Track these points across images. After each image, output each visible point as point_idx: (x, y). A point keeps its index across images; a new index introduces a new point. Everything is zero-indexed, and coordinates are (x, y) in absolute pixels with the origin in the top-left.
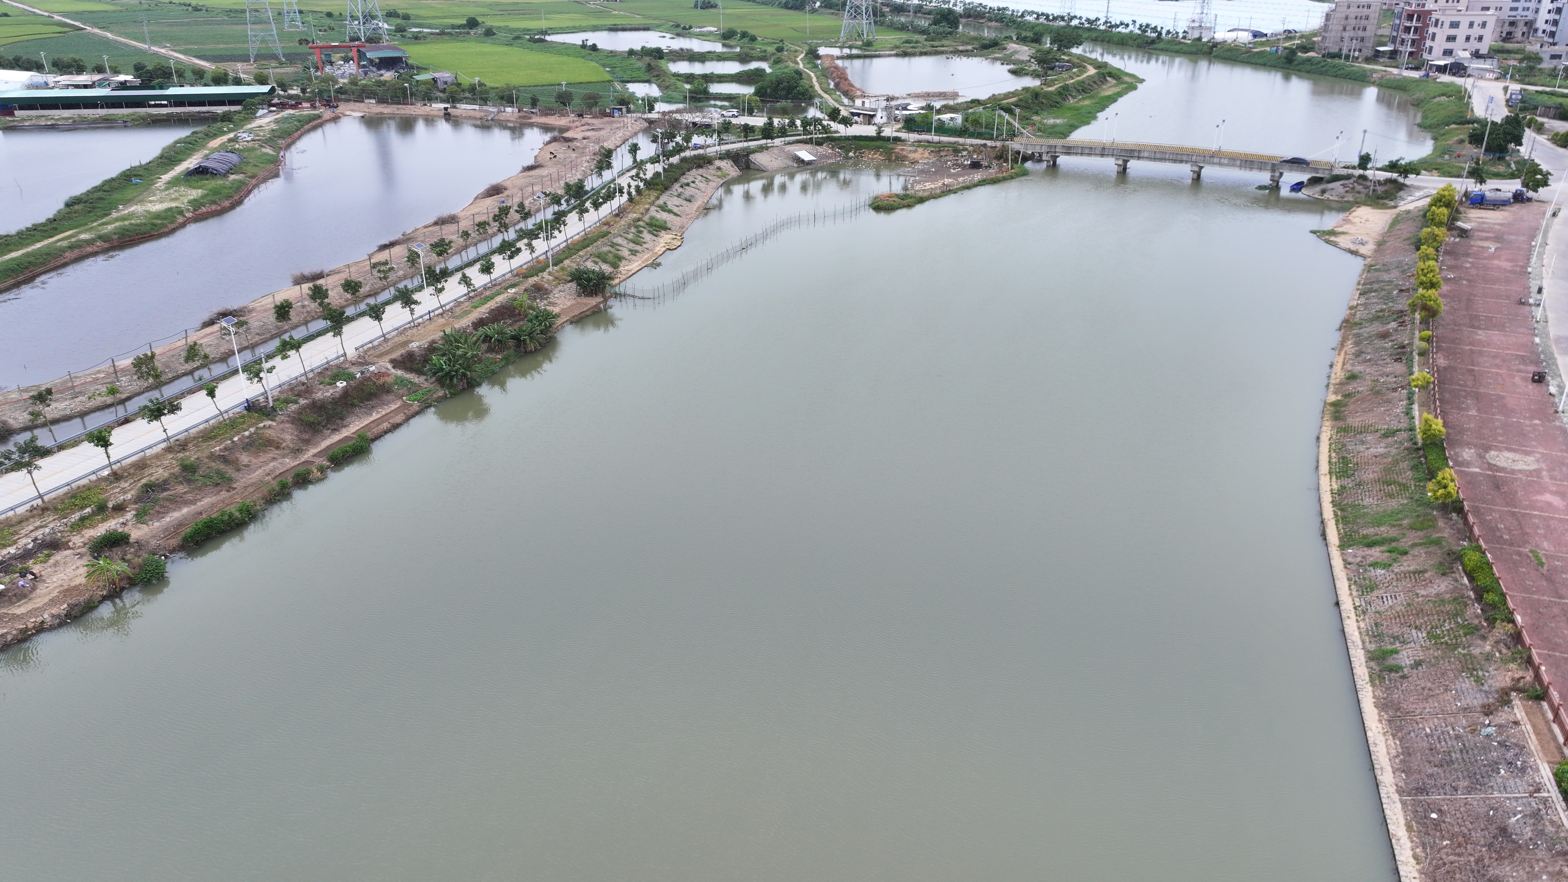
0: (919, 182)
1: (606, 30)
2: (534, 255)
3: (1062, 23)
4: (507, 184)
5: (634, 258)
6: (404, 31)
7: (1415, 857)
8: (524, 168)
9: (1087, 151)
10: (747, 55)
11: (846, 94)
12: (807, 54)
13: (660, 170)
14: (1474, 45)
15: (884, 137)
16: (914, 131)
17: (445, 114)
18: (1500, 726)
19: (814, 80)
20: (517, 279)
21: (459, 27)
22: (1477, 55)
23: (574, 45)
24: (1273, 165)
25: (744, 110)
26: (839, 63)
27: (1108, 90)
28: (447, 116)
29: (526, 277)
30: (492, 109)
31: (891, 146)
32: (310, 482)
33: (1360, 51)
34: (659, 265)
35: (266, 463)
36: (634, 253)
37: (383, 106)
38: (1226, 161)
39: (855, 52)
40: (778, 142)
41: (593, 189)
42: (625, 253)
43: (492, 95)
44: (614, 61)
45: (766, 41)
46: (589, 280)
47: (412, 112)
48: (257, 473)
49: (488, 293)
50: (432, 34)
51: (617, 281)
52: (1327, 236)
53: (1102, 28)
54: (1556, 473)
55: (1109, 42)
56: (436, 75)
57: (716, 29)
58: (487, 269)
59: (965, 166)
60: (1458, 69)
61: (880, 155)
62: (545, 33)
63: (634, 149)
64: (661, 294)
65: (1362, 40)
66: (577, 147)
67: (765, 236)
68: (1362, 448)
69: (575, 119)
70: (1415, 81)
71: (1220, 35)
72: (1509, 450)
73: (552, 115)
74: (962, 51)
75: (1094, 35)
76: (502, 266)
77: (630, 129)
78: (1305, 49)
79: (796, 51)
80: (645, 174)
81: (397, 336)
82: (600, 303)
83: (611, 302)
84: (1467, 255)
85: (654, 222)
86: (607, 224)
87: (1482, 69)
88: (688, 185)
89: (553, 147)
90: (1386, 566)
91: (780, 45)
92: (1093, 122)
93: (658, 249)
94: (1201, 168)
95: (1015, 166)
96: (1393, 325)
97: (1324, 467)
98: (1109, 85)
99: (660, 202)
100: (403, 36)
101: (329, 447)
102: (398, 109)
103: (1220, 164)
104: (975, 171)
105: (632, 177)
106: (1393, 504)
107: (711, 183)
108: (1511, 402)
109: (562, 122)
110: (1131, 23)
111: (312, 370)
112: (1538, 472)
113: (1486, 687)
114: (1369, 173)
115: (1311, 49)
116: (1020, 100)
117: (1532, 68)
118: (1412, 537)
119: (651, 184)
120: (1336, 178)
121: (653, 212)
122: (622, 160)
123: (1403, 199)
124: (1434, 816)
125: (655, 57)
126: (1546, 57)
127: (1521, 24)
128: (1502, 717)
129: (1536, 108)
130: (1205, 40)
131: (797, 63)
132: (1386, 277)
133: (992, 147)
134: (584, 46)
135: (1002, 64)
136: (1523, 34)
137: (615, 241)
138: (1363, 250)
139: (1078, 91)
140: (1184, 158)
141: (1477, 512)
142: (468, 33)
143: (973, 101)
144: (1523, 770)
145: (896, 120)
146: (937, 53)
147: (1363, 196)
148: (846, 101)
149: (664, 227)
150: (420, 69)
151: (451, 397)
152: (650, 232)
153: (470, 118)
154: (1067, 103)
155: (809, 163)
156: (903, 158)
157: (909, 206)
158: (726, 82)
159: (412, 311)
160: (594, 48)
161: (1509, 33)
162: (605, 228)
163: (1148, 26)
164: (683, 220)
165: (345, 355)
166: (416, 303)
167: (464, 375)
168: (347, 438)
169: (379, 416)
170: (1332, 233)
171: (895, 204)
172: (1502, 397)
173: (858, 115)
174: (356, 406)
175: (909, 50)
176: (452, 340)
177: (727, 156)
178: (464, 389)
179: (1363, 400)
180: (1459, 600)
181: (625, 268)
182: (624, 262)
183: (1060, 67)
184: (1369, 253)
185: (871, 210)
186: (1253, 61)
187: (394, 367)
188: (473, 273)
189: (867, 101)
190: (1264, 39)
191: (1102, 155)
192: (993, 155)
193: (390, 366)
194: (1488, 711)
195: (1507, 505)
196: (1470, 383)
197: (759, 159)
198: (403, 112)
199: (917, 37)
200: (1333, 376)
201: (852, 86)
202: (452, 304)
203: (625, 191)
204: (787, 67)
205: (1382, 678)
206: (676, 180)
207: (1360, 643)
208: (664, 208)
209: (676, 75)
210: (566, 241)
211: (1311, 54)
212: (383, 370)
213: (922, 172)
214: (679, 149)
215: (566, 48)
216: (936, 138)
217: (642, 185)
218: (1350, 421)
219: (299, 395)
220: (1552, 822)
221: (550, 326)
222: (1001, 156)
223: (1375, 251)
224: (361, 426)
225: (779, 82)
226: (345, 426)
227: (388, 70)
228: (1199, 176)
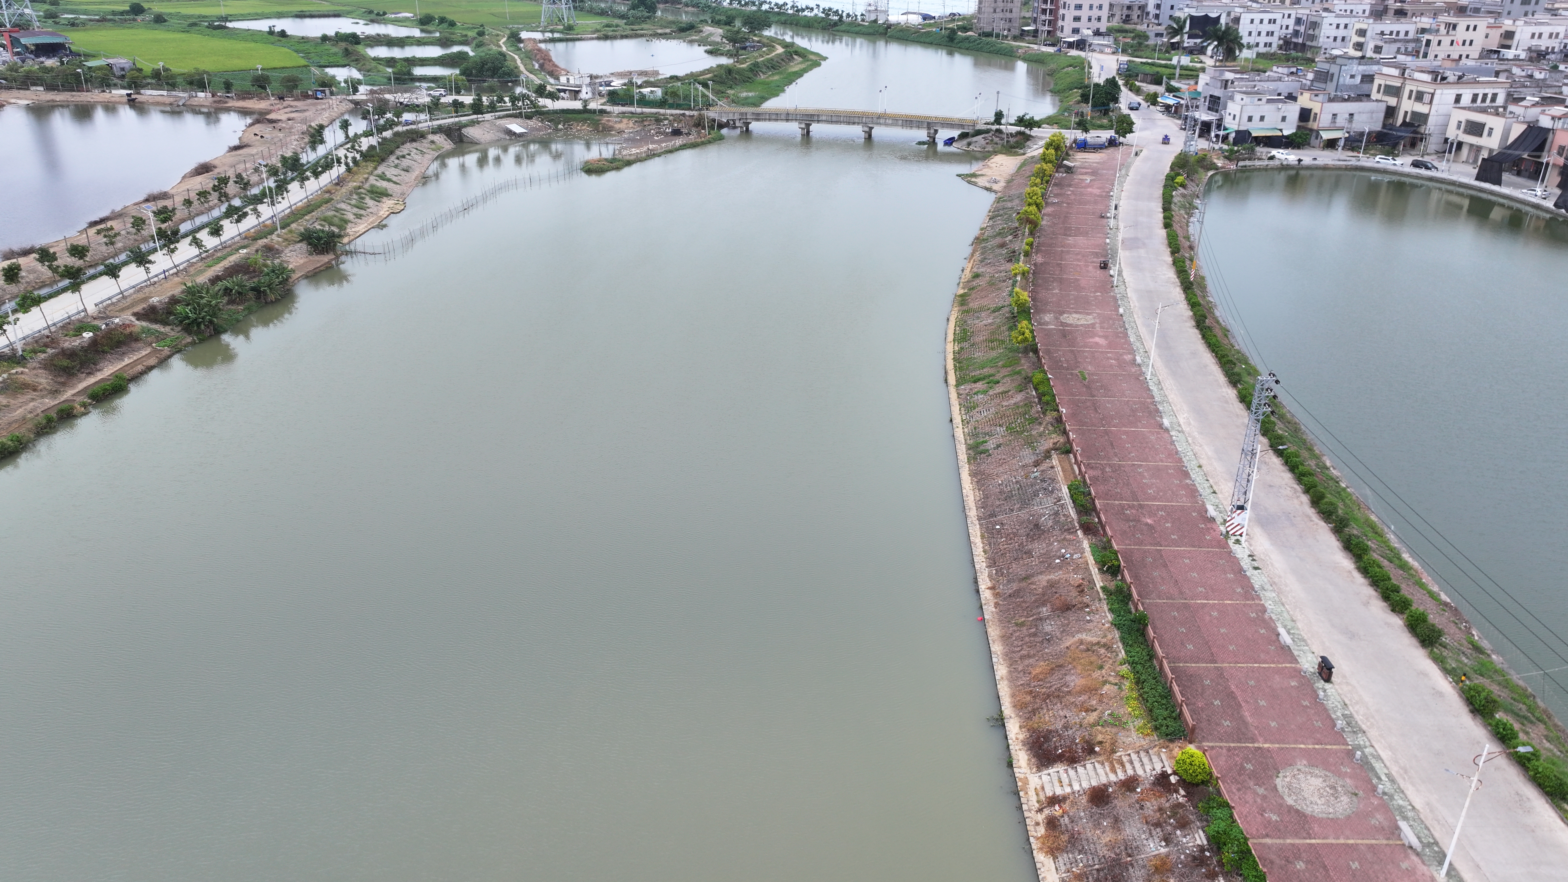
0: (625, 148)
1: (292, 17)
2: (261, 220)
3: (754, 8)
4: (216, 163)
5: (359, 221)
6: (57, 17)
7: (985, 551)
8: (230, 148)
9: (774, 117)
10: (447, 39)
11: (551, 74)
12: (509, 38)
13: (375, 143)
14: (1095, 25)
15: (590, 110)
16: (618, 104)
17: (129, 100)
18: (1043, 471)
19: (519, 62)
20: (246, 242)
21: (122, 13)
22: (1097, 33)
23: (260, 31)
24: (929, 123)
25: (451, 90)
26: (543, 46)
27: (795, 67)
28: (132, 103)
29: (255, 239)
30: (181, 94)
31: (598, 118)
32: (75, 417)
33: (1009, 30)
34: (385, 226)
35: (25, 403)
36: (359, 216)
37: (53, 93)
38: (890, 122)
39: (556, 35)
40: (488, 116)
41: (308, 162)
42: (351, 217)
43: (179, 80)
44: (306, 46)
45: (466, 26)
46: (319, 239)
47: (89, 99)
48: (18, 412)
49: (219, 254)
50: (91, 20)
51: (345, 240)
52: (969, 178)
53: (790, 12)
54: (1106, 325)
55: (796, 25)
56: (110, 61)
57: (412, 15)
58: (216, 231)
59: (667, 133)
60: (1081, 45)
61: (588, 126)
62: (226, 19)
63: (345, 125)
64: (391, 248)
65: (1010, 21)
66: (284, 128)
67: (485, 198)
68: (977, 322)
69: (276, 102)
70: (1050, 55)
71: (893, 18)
72: (1076, 313)
73: (249, 99)
74: (661, 34)
75: (783, 18)
76: (230, 230)
77: (336, 109)
78: (965, 29)
79: (498, 35)
80: (360, 147)
81: (134, 293)
82: (332, 260)
83: (343, 258)
84: (1070, 186)
85: (375, 189)
86: (328, 192)
87: (1102, 45)
88: (404, 157)
89: (257, 128)
90: (985, 392)
91: (481, 29)
92: (782, 94)
93: (381, 213)
94: (871, 128)
95: (712, 132)
96: (1010, 237)
97: (951, 337)
98: (796, 62)
99: (380, 170)
100: (56, 23)
101: (86, 388)
102: (73, 96)
103: (886, 125)
104: (677, 137)
105: (347, 150)
106: (994, 354)
107: (426, 156)
108: (1083, 282)
109: (262, 105)
110: (815, 7)
111: (54, 324)
112: (1093, 325)
113: (1038, 451)
114: (1002, 127)
115: (970, 29)
116: (715, 76)
117: (1140, 44)
118: (1005, 372)
119: (369, 155)
120: (978, 133)
121: (372, 180)
122: (333, 137)
123: (1030, 148)
124: (998, 527)
125: (351, 43)
126: (1151, 35)
127: (1136, 8)
128: (1045, 466)
129: (1137, 76)
130: (880, 22)
131: (500, 47)
132: (1009, 205)
133: (690, 116)
134: (271, 32)
135: (699, 45)
136: (1138, 16)
137: (339, 206)
138: (995, 187)
139: (768, 67)
140: (856, 120)
141: (1048, 352)
142: (134, 20)
143: (672, 78)
144: (1052, 492)
145: (600, 94)
146: (637, 36)
147: (999, 146)
148: (552, 81)
149: (384, 194)
150: (89, 56)
151: (200, 343)
152: (372, 198)
153: (158, 104)
154: (758, 79)
155: (521, 135)
156: (611, 128)
157: (618, 169)
158: (429, 65)
159: (147, 270)
160: (283, 34)
161: (1127, 16)
162: (327, 196)
163: (830, 9)
164: (404, 188)
165: (85, 310)
166: (150, 262)
167: (211, 322)
168: (102, 380)
169: (132, 361)
170: (974, 175)
171: (605, 167)
172: (1078, 280)
173: (564, 91)
174: (107, 353)
175: (610, 34)
176: (193, 293)
177: (439, 130)
178: (211, 335)
179: (982, 290)
180: (1029, 404)
181: (351, 230)
182: (350, 225)
183: (751, 47)
184: (1000, 189)
185: (583, 174)
186: (922, 40)
187: (138, 320)
188: (203, 235)
189: (571, 78)
190: (932, 21)
191: (787, 120)
192: (691, 123)
193: (133, 319)
194: (1037, 464)
195: (1069, 346)
196: (1057, 273)
197: (470, 132)
198: (78, 99)
199: (616, 21)
200: (963, 277)
201: (556, 66)
202: (185, 265)
203: (343, 160)
204: (490, 50)
205: (975, 459)
206: (392, 153)
207: (963, 441)
208: (383, 177)
209: (376, 59)
210: (290, 207)
211: (970, 33)
212: (127, 322)
213: (627, 140)
214: (390, 124)
215: (252, 35)
216: (639, 110)
217: (358, 156)
218: (971, 305)
219: (46, 346)
220: (1064, 515)
221: (287, 280)
222: (699, 124)
223: (1005, 187)
224: (115, 369)
225: (483, 63)
226: (99, 370)
227: (49, 57)
228: (870, 136)
